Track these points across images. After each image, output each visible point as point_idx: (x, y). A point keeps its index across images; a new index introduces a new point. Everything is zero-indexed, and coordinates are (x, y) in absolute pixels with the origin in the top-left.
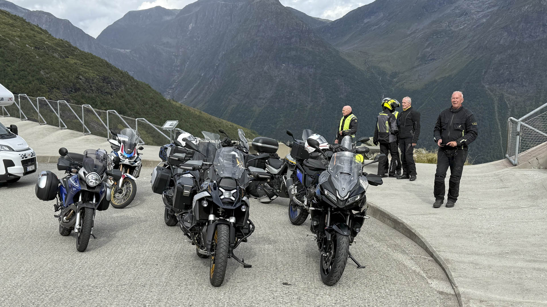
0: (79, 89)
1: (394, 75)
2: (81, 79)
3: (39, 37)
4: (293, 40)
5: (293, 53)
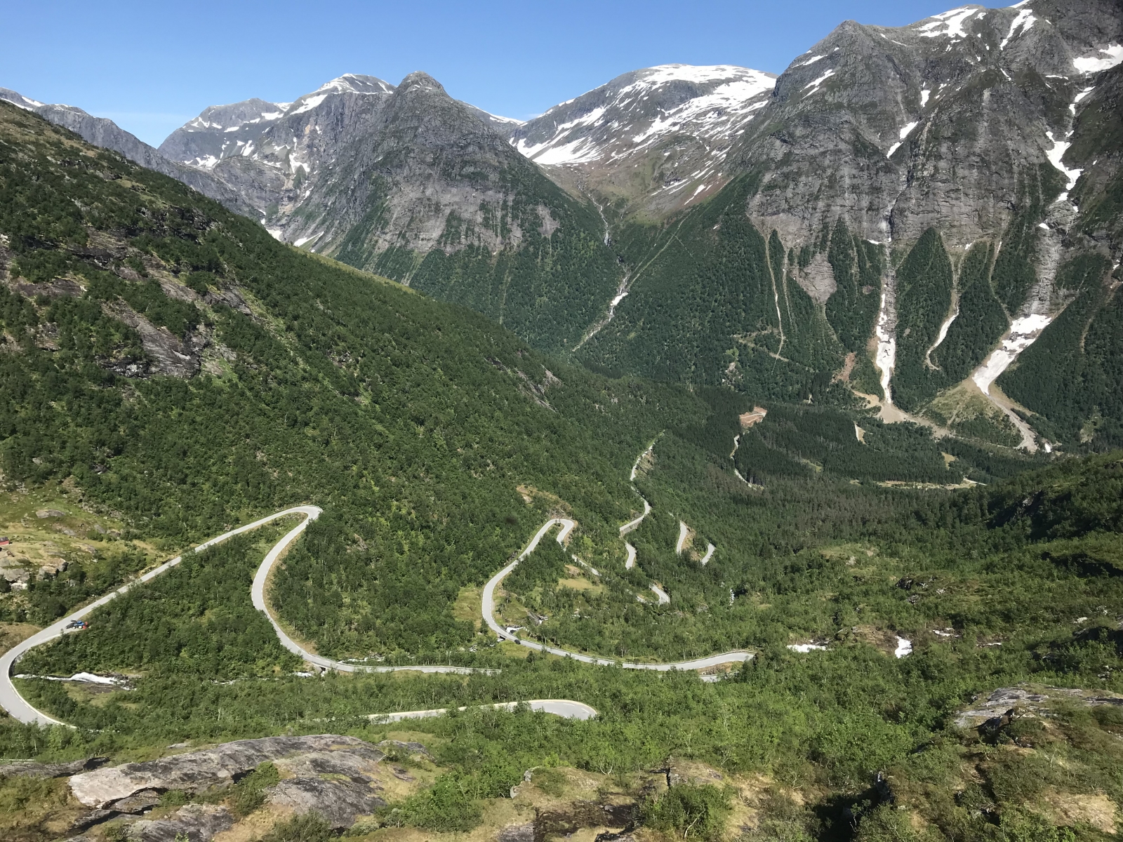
0: (142, 230)
1: (621, 202)
2: (144, 213)
3: (68, 143)
4: (470, 149)
5: (472, 169)
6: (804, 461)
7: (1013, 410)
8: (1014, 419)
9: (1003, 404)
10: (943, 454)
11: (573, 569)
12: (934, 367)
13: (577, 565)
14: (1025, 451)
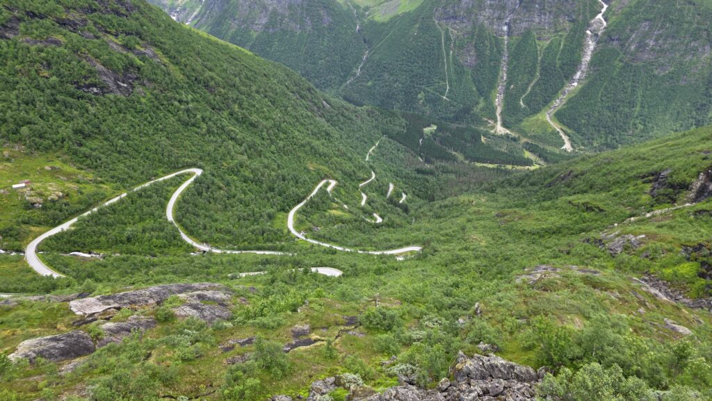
1: (367, 9)
6: (454, 153)
7: (561, 129)
8: (562, 134)
9: (556, 126)
10: (525, 150)
11: (335, 205)
12: (524, 106)
13: (337, 203)
14: (565, 150)
